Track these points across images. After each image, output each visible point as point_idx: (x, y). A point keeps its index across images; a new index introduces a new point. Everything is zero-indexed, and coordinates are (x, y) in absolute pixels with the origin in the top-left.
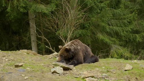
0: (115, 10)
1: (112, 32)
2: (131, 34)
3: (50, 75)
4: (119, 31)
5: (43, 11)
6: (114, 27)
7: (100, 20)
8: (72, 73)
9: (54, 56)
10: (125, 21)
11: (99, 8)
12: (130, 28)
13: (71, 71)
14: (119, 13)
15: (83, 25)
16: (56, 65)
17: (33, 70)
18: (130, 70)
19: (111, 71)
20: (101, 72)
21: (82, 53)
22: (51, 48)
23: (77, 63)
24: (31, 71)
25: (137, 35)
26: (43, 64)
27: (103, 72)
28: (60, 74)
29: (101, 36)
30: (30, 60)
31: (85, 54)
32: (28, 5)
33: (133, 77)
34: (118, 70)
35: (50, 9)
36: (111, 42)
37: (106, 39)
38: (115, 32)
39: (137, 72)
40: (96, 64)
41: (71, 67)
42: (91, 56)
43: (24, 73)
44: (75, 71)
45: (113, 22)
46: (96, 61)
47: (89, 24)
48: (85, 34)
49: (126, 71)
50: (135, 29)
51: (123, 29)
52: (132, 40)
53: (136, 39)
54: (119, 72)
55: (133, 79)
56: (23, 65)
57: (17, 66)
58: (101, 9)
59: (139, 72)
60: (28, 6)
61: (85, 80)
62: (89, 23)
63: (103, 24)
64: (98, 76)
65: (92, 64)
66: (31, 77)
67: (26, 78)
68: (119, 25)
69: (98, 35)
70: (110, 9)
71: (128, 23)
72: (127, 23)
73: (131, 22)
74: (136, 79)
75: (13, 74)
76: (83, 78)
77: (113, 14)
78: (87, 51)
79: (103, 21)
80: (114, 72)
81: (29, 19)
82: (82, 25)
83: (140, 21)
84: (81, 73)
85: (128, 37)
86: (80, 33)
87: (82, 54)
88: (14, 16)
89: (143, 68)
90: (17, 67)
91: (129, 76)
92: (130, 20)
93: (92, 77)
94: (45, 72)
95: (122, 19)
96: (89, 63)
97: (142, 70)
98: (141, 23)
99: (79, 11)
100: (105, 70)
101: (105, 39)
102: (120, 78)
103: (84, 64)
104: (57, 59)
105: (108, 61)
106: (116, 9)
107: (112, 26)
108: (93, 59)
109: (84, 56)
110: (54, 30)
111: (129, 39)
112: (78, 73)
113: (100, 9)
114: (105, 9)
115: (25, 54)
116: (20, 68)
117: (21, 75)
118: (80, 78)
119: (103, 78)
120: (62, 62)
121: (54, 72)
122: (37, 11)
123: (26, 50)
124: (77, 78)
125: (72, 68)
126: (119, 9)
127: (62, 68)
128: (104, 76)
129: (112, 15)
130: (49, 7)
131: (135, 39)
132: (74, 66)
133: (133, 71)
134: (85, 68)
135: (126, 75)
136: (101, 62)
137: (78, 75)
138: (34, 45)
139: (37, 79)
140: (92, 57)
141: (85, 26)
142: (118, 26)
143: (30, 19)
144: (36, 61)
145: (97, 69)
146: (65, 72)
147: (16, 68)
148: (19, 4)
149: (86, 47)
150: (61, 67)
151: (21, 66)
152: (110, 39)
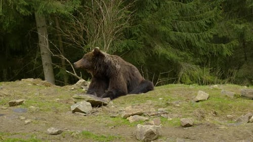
0: (184, 5)
1: (181, 42)
2: (213, 44)
3: (69, 116)
4: (191, 39)
5: (58, 11)
6: (184, 34)
7: (159, 23)
8: (106, 110)
9: (79, 86)
10: (202, 22)
11: (155, 2)
12: (211, 33)
13: (105, 107)
14: (190, 9)
15: (130, 31)
16: (79, 99)
17: (41, 108)
18: (205, 100)
19: (172, 104)
20: (156, 106)
21: (123, 76)
22: (75, 75)
23: (116, 94)
24: (37, 110)
25: (223, 45)
26: (58, 99)
27: (160, 107)
28: (85, 113)
29: (160, 49)
30: (36, 94)
31: (129, 79)
32: (33, 2)
33: (209, 111)
34: (184, 102)
35: (71, 8)
36: (180, 58)
37: (171, 54)
38: (185, 41)
39: (217, 103)
40: (148, 94)
41: (106, 100)
42: (140, 82)
43: (24, 114)
44: (113, 106)
45: (181, 26)
46: (149, 89)
47: (138, 30)
48: (133, 46)
49: (198, 101)
50: (221, 36)
51: (198, 36)
52: (215, 53)
53: (222, 52)
54: (186, 104)
55: (209, 114)
56: (24, 102)
57: (13, 104)
58: (159, 3)
59: (219, 103)
60: (34, 4)
61: (128, 120)
62: (140, 28)
63: (164, 29)
64: (150, 112)
65: (143, 94)
66: (36, 120)
67: (26, 122)
68: (191, 30)
69: (156, 48)
70: (176, 3)
71: (207, 25)
72: (205, 25)
73: (213, 23)
74: (214, 115)
75: (5, 117)
76: (125, 117)
77: (180, 12)
78: (133, 75)
79: (163, 24)
80: (178, 105)
81: (37, 26)
82: (128, 31)
83: (228, 22)
84: (121, 109)
85: (209, 49)
86: (124, 46)
87: (123, 79)
88: (10, 23)
89: (226, 96)
90: (12, 106)
91: (202, 110)
92: (210, 20)
93: (140, 114)
94: (62, 111)
95: (196, 19)
96: (138, 93)
97: (225, 99)
98: (230, 25)
99: (120, 7)
100: (163, 102)
101: (168, 53)
102: (187, 114)
103: (128, 95)
104: (84, 90)
105: (169, 89)
106: (186, 3)
107: (180, 31)
108: (145, 86)
109: (128, 81)
110: (78, 43)
111: (210, 52)
112: (117, 111)
113: (156, 4)
114: (166, 3)
115: (29, 84)
116: (19, 106)
117: (19, 118)
118: (120, 118)
119: (157, 114)
120: (91, 94)
121: (77, 110)
122: (48, 11)
123: (32, 79)
124: (114, 117)
125: (106, 103)
126: (191, 3)
127: (89, 103)
128: (160, 111)
129: (178, 14)
130: (69, 5)
131: (220, 53)
132: (111, 99)
133: (209, 101)
134: (130, 102)
135: (197, 108)
136: (157, 90)
137: (118, 113)
138: (47, 71)
139: (46, 123)
140: (143, 82)
141: (133, 34)
142: (189, 32)
143: (39, 27)
144: (48, 94)
145: (150, 102)
146: (95, 109)
147: (12, 108)
148: (16, 2)
149: (131, 67)
150: (88, 101)
151: (21, 103)
152: (178, 54)
